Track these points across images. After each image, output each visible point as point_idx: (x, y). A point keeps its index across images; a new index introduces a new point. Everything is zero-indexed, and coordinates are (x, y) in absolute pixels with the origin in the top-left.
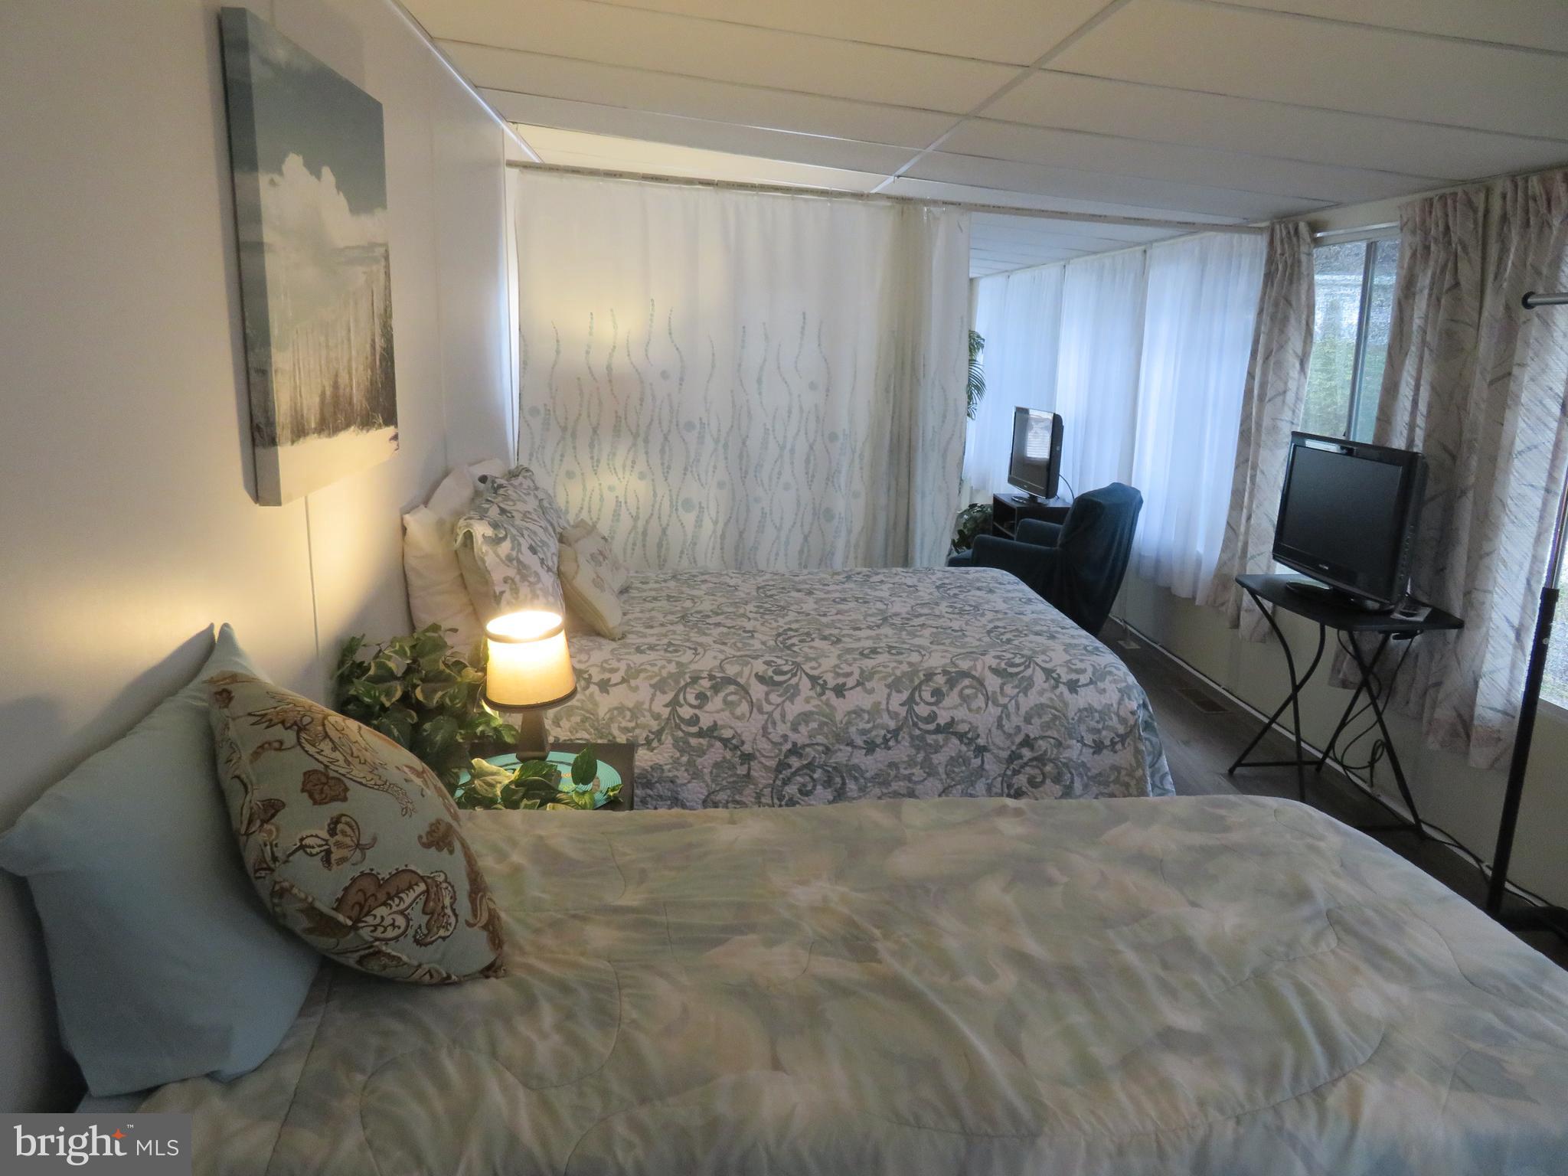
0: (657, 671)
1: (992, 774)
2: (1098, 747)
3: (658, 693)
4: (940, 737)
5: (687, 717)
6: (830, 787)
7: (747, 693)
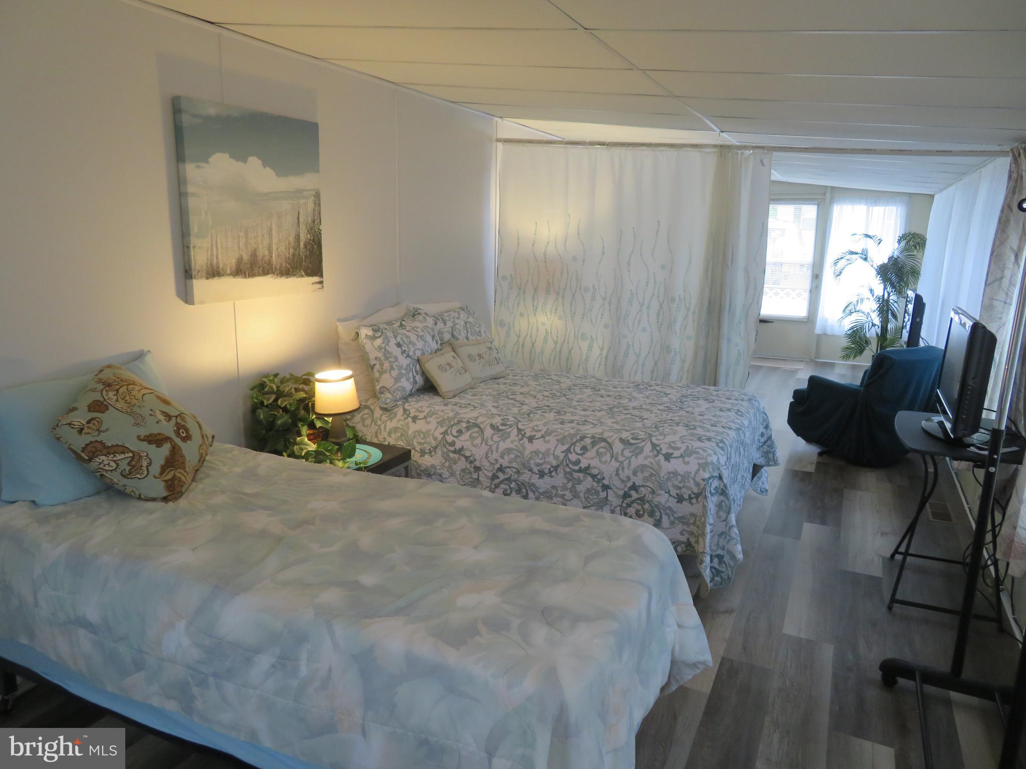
0: (442, 415)
1: (614, 504)
2: (680, 499)
3: (439, 427)
4: (581, 475)
5: (450, 441)
6: (520, 494)
7: (483, 433)
